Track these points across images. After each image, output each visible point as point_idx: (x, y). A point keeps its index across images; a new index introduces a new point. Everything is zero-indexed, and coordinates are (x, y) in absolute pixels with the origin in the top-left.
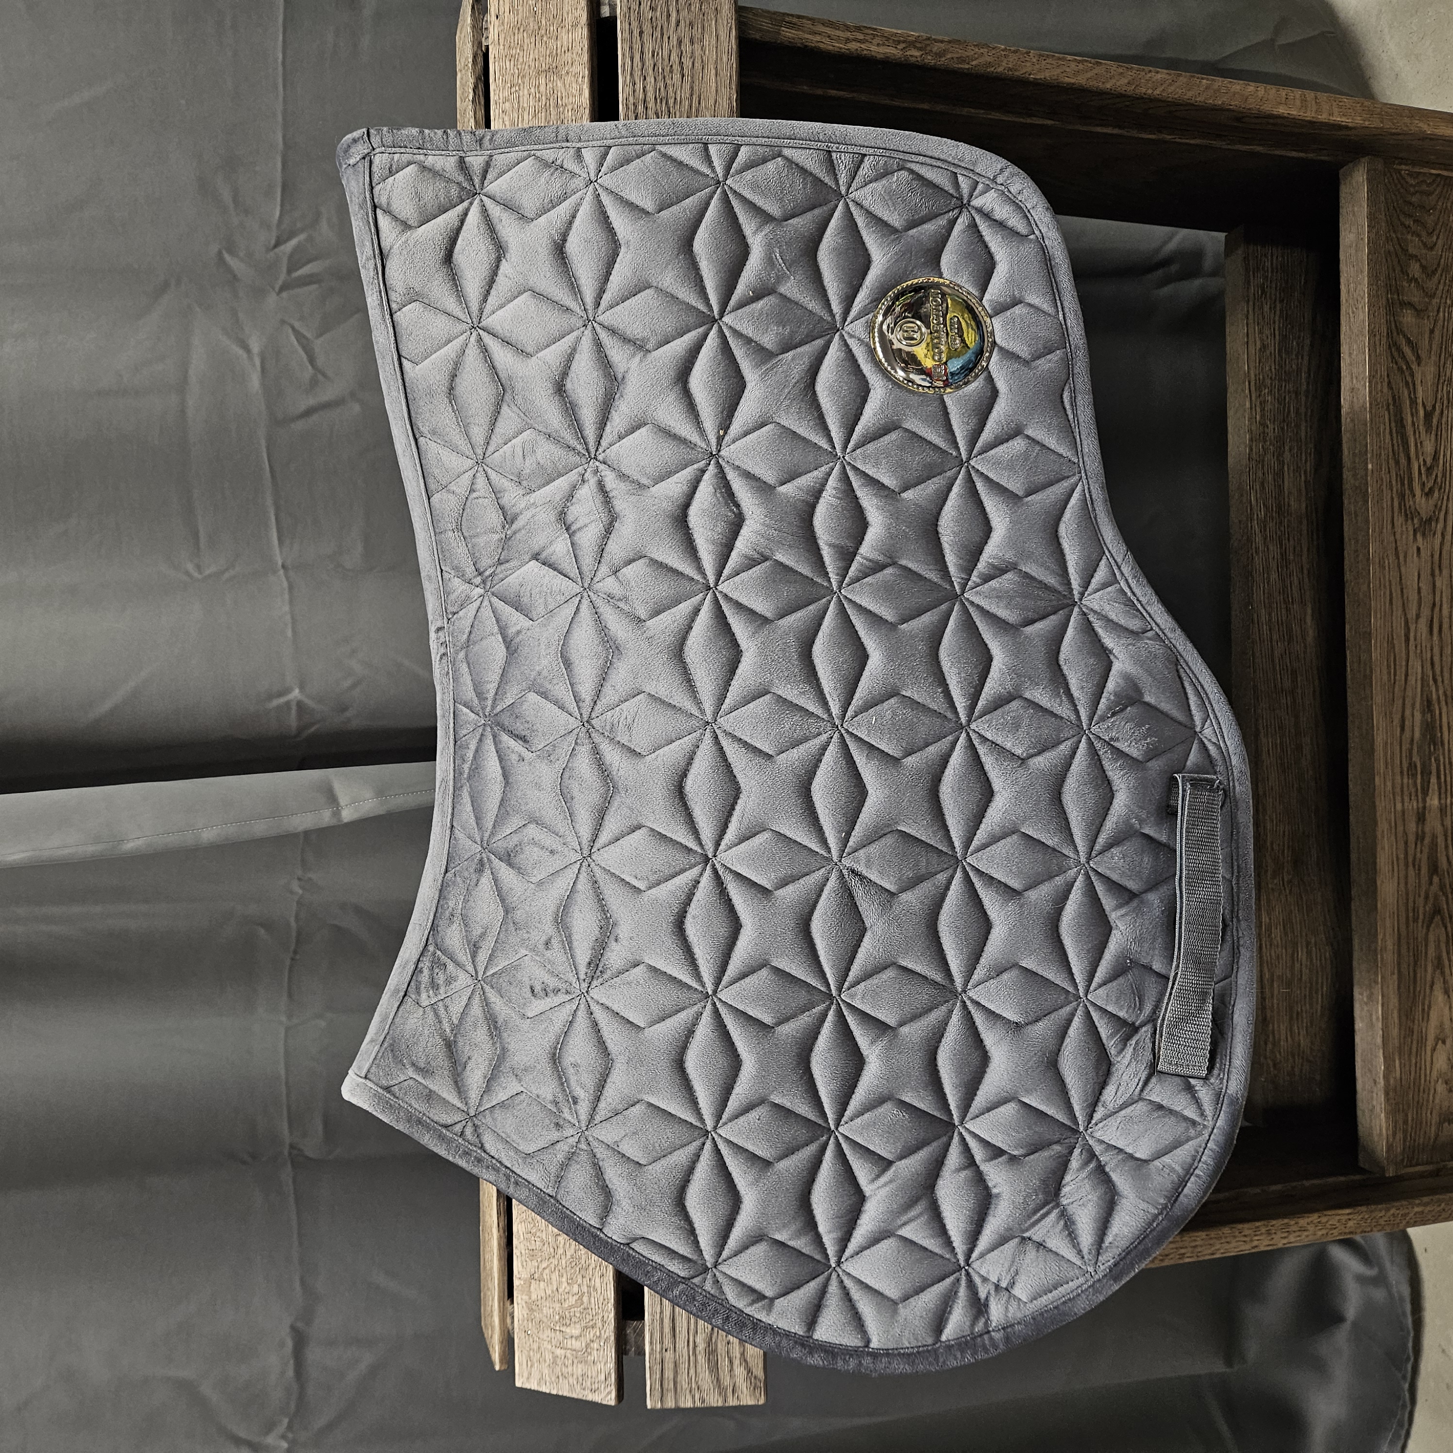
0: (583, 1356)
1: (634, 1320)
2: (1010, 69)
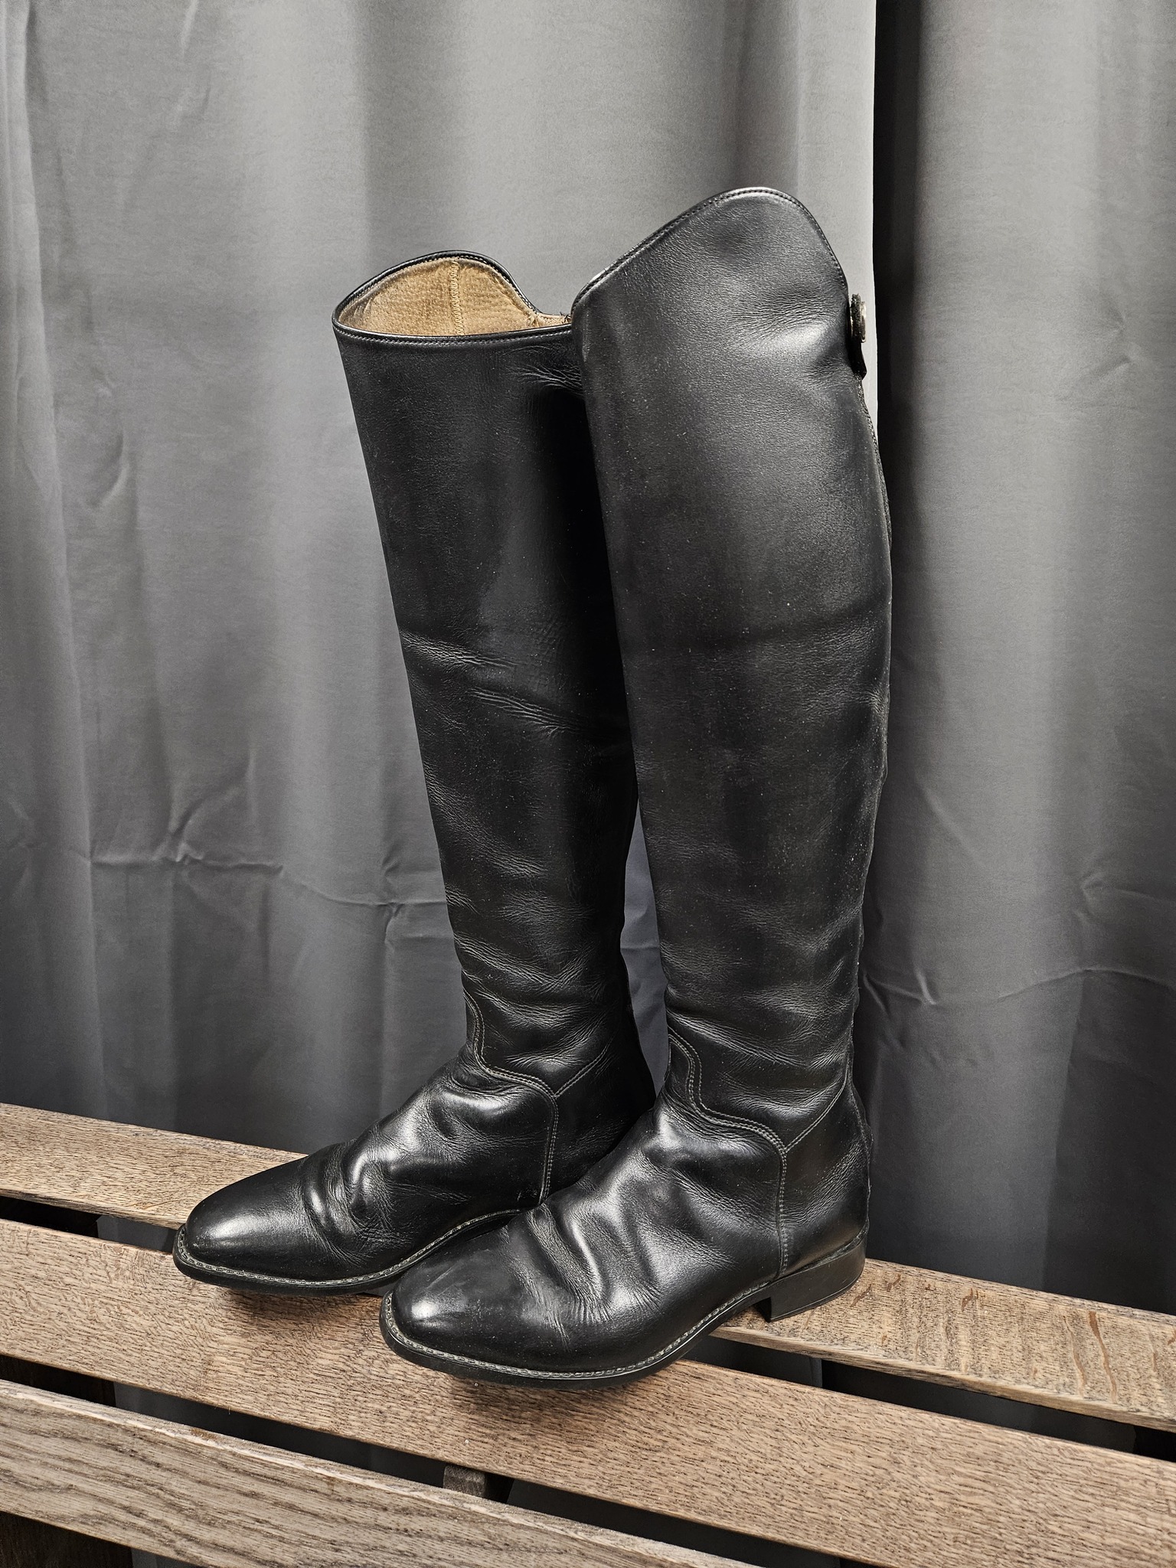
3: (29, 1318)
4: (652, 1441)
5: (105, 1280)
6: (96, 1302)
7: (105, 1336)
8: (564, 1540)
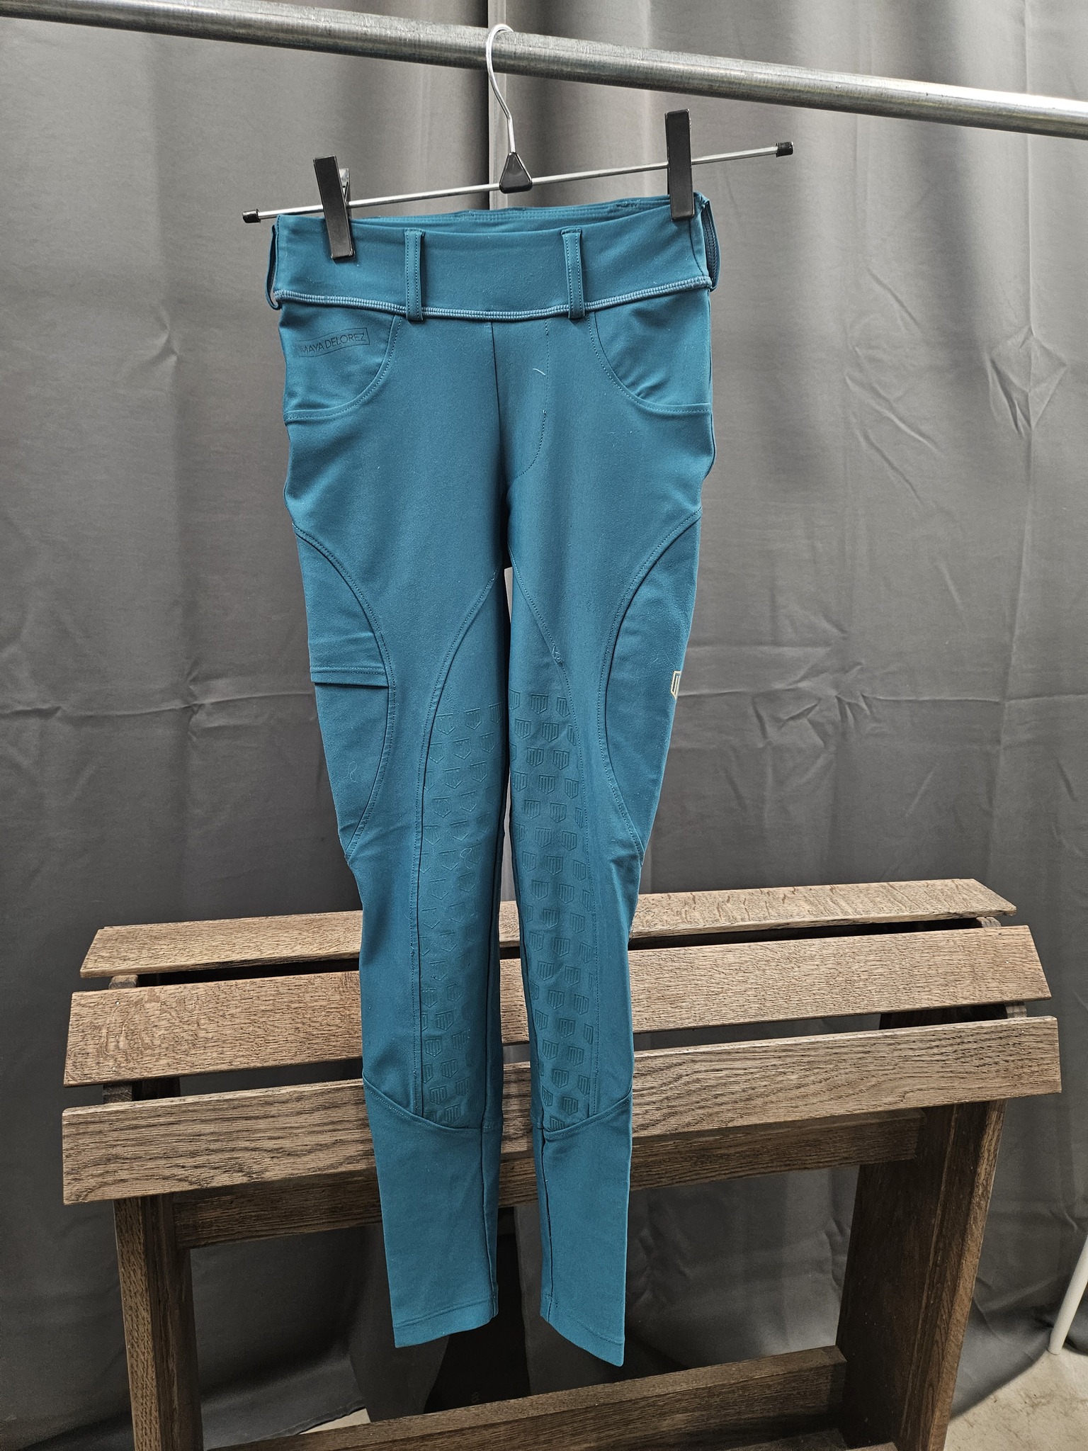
0: (102, 1051)
1: (132, 1092)
2: (969, 1249)
3: (271, 1038)
4: (716, 989)
5: (324, 998)
6: (323, 1013)
7: (340, 1032)
8: (683, 1057)
